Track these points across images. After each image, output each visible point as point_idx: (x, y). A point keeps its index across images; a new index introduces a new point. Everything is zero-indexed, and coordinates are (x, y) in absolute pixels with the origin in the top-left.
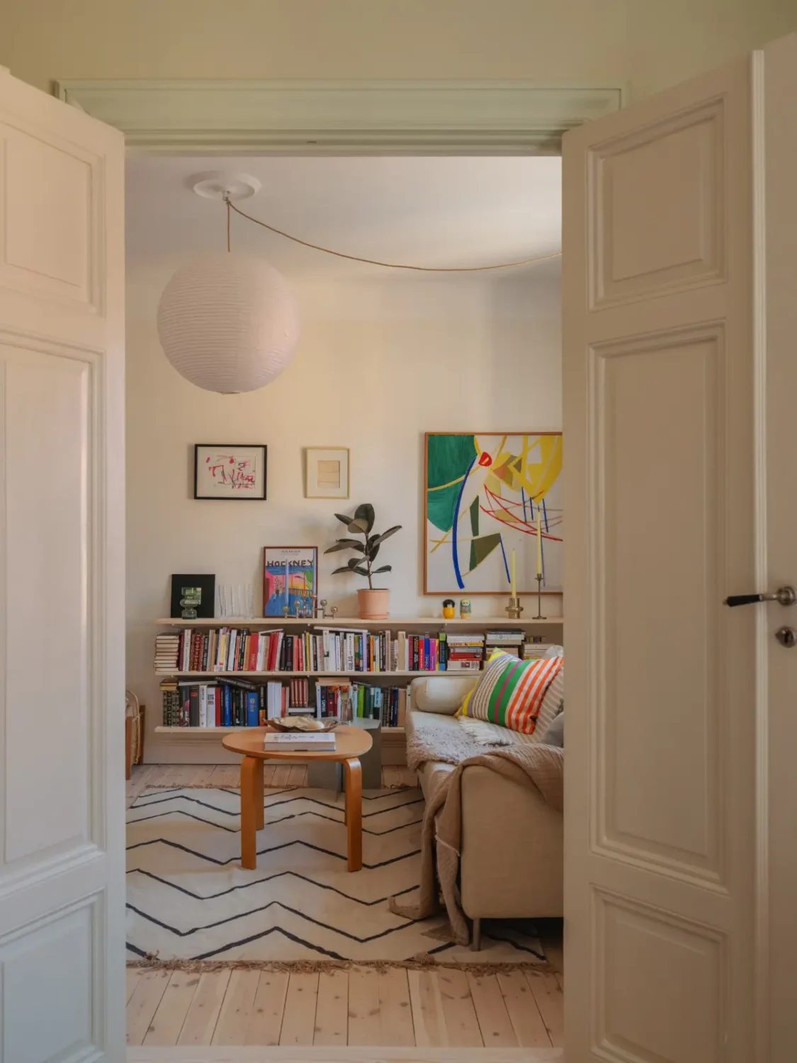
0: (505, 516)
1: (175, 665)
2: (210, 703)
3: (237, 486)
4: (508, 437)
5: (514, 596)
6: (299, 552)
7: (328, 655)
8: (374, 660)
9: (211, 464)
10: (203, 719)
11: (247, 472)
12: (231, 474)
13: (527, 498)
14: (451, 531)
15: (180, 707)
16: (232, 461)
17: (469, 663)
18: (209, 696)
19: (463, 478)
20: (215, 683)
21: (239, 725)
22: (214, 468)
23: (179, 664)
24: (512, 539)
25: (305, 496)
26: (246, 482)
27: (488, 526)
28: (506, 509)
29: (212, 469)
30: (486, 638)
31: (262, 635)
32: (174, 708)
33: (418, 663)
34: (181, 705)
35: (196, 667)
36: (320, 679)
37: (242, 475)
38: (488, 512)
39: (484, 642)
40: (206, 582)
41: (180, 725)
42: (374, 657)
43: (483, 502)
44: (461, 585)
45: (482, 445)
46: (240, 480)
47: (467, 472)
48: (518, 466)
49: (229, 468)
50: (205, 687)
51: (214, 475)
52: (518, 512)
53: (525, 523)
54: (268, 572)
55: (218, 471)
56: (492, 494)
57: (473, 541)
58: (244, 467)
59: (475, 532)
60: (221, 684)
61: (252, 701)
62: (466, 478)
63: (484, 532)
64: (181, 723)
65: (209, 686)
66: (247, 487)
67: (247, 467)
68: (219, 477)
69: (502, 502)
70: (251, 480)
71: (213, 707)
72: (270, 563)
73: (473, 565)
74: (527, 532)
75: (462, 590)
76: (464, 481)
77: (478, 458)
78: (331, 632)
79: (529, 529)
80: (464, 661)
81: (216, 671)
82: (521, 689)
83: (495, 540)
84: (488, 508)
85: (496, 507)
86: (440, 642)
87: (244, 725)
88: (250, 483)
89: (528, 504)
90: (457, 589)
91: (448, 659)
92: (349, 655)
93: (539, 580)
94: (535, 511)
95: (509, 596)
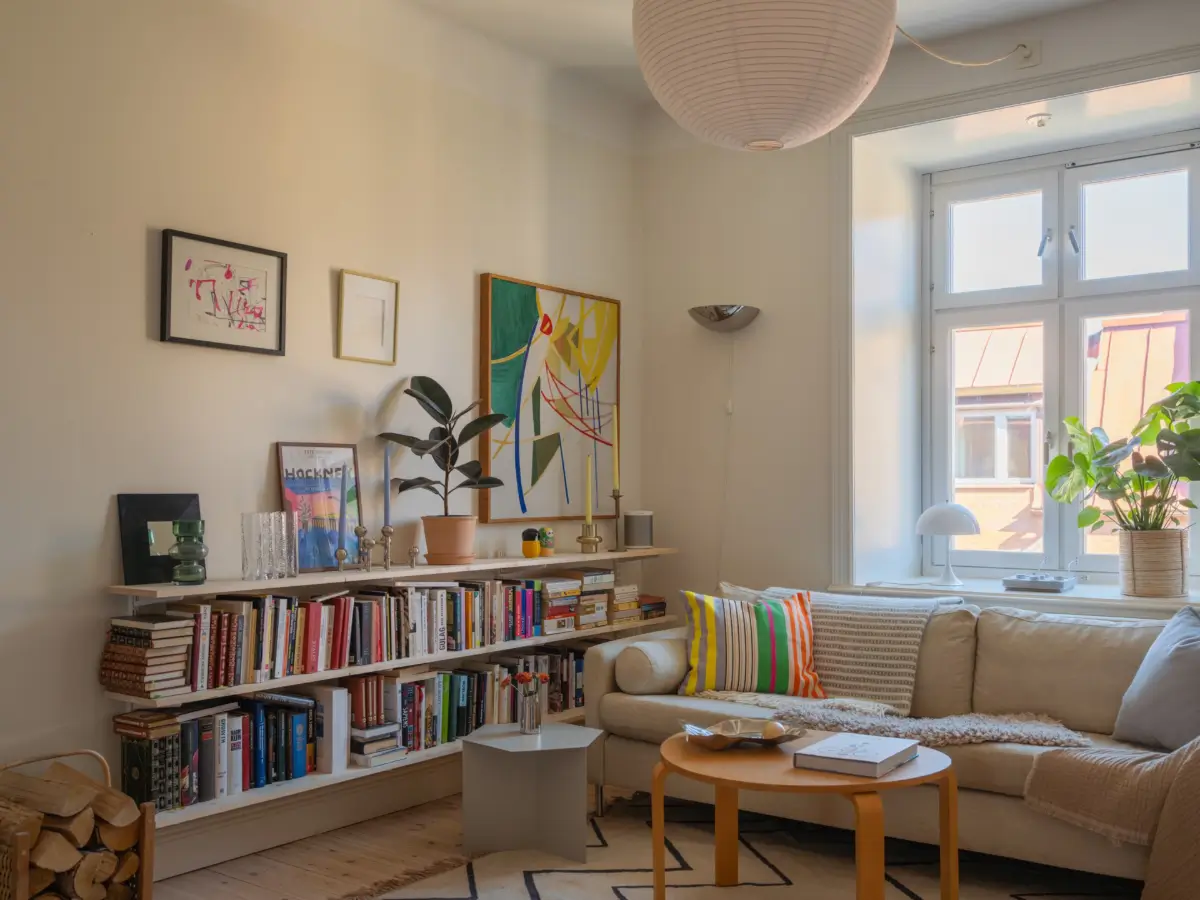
0: (564, 408)
1: (182, 681)
2: (234, 747)
3: (237, 324)
4: (567, 296)
5: (589, 520)
6: (330, 452)
7: (414, 630)
8: (473, 630)
9: (193, 274)
10: (222, 783)
11: (254, 297)
12: (228, 300)
13: (583, 386)
14: (514, 425)
15: (183, 766)
16: (229, 275)
17: (564, 621)
18: (234, 735)
19: (524, 349)
20: (234, 705)
21: (276, 779)
22: (199, 283)
23: (191, 681)
24: (572, 440)
25: (337, 354)
26: (251, 318)
27: (551, 423)
28: (565, 399)
29: (194, 285)
30: (583, 582)
31: (326, 603)
32: (169, 771)
33: (514, 627)
34: (184, 762)
36: (401, 672)
37: (245, 303)
38: (549, 401)
39: (581, 587)
40: (181, 509)
41: (183, 805)
43: (544, 388)
44: (524, 509)
45: (546, 303)
46: (241, 312)
47: (528, 341)
48: (576, 339)
49: (224, 287)
50: (225, 716)
51: (198, 297)
52: (574, 402)
53: (581, 419)
55: (205, 290)
56: (552, 375)
57: (535, 442)
58: (249, 287)
59: (537, 431)
60: (246, 705)
61: (299, 729)
62: (528, 349)
63: (545, 432)
64: (185, 800)
65: (232, 713)
66: (252, 327)
67: (253, 289)
68: (207, 302)
69: (562, 389)
70: (258, 315)
71: (239, 754)
72: (290, 471)
73: (535, 480)
74: (583, 432)
75: (526, 515)
76: (526, 354)
77: (540, 321)
78: (418, 589)
79: (584, 428)
80: (560, 618)
81: (259, 683)
83: (554, 441)
84: (549, 398)
85: (557, 396)
86: (535, 592)
87: (287, 778)
88: (258, 320)
89: (584, 393)
90: (519, 514)
91: (542, 618)
92: (440, 626)
93: (616, 497)
94: (590, 403)
95: (583, 522)
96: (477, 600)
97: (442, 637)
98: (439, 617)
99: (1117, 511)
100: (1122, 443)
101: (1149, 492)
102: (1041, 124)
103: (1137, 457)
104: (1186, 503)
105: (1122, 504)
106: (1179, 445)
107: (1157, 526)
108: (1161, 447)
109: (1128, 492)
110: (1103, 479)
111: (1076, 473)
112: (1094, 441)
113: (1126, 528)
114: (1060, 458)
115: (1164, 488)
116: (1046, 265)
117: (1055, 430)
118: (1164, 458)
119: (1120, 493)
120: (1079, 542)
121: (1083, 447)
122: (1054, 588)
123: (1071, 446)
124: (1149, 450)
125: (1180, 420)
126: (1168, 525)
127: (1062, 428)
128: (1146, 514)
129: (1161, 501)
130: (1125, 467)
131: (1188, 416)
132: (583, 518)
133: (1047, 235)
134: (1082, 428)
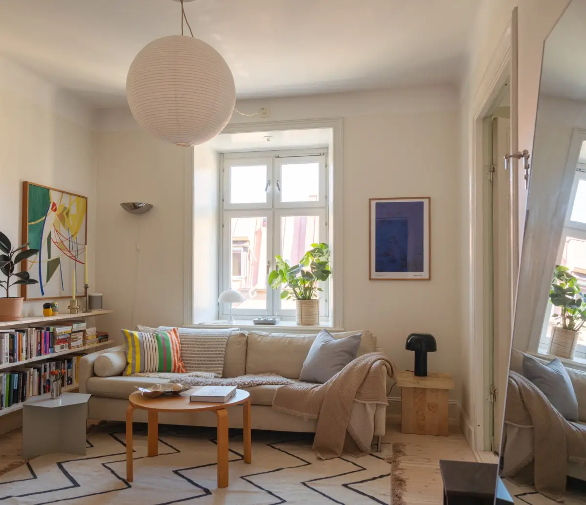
0: (62, 247)
4: (64, 194)
5: (74, 298)
8: (22, 352)
13: (70, 236)
14: (38, 255)
17: (64, 346)
19: (44, 218)
24: (65, 261)
27: (55, 253)
28: (62, 242)
30: (72, 327)
33: (41, 350)
38: (55, 243)
39: (72, 330)
43: (53, 236)
44: (43, 294)
45: (54, 197)
47: (45, 214)
48: (67, 214)
52: (66, 243)
53: (69, 251)
56: (56, 231)
57: (48, 262)
59: (49, 257)
63: (53, 257)
69: (62, 238)
73: (48, 279)
74: (70, 257)
75: (44, 296)
76: (45, 220)
77: (51, 205)
79: (71, 256)
80: (62, 344)
83: (57, 262)
84: (55, 241)
85: (59, 241)
86: (50, 333)
89: (71, 239)
90: (40, 296)
91: (54, 344)
92: (6, 351)
93: (86, 287)
94: (74, 244)
95: (71, 299)
96: (24, 338)
97: (7, 356)
98: (6, 347)
99: (295, 292)
100: (297, 266)
101: (307, 285)
102: (268, 140)
103: (303, 272)
104: (320, 289)
105: (297, 289)
106: (318, 268)
107: (309, 298)
108: (312, 268)
109: (299, 285)
110: (291, 280)
111: (279, 278)
112: (286, 265)
113: (299, 299)
114: (273, 272)
115: (311, 283)
116: (268, 195)
117: (271, 261)
118: (314, 273)
119: (297, 286)
120: (280, 304)
121: (281, 267)
122: (273, 323)
123: (277, 267)
124: (307, 268)
125: (317, 258)
126: (313, 298)
127: (273, 259)
128: (305, 293)
129: (310, 289)
130: (299, 275)
131: (320, 256)
132: (71, 297)
133: (268, 184)
134: (282, 259)
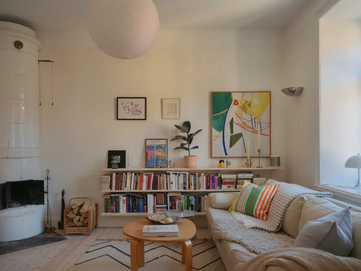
0: (244, 126)
1: (109, 188)
2: (124, 203)
3: (134, 114)
4: (245, 93)
5: (248, 158)
6: (160, 141)
7: (172, 183)
8: (191, 185)
9: (124, 105)
10: (121, 210)
11: (138, 108)
12: (132, 109)
13: (253, 118)
14: (222, 131)
15: (112, 205)
16: (132, 104)
17: (231, 186)
18: (124, 200)
19: (227, 110)
20: (126, 195)
21: (136, 212)
22: (125, 107)
23: (111, 187)
24: (247, 135)
25: (162, 118)
26: (138, 113)
27: (237, 130)
28: (244, 123)
29: (124, 108)
30: (237, 176)
31: (145, 175)
32: (109, 205)
33: (209, 186)
34: (112, 204)
35: (118, 189)
36: (169, 193)
37: (136, 110)
38: (237, 124)
39: (237, 177)
40: (122, 154)
41: (112, 212)
42: (191, 184)
43: (235, 120)
44: (226, 154)
45: (235, 97)
46: (135, 112)
47: (228, 107)
48: (249, 105)
49: (131, 107)
50: (122, 197)
51: (125, 110)
52: (249, 124)
53: (252, 128)
54: (147, 149)
55: (126, 108)
56: (238, 117)
57: (231, 136)
58: (137, 106)
59: (232, 132)
60: (128, 195)
61: (141, 202)
62: (228, 110)
63: (236, 132)
64: (112, 211)
65: (124, 196)
66: (138, 115)
67: (138, 106)
68: (127, 111)
69: (243, 120)
70: (140, 112)
71: (125, 205)
72: (148, 145)
73: (231, 146)
74: (253, 132)
75: (227, 156)
76: (227, 112)
77: (233, 102)
78: (173, 173)
80: (228, 185)
81: (126, 190)
82: (260, 200)
83: (240, 135)
84: (237, 123)
85: (240, 122)
86: (218, 177)
87: (138, 212)
88: (140, 113)
89: (253, 121)
90: (225, 155)
91: (221, 184)
92: (181, 183)
93: (259, 151)
94: (256, 124)
95: (246, 158)
96: (193, 178)
97: (182, 186)
98: (181, 181)
